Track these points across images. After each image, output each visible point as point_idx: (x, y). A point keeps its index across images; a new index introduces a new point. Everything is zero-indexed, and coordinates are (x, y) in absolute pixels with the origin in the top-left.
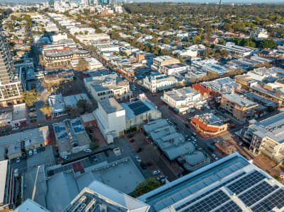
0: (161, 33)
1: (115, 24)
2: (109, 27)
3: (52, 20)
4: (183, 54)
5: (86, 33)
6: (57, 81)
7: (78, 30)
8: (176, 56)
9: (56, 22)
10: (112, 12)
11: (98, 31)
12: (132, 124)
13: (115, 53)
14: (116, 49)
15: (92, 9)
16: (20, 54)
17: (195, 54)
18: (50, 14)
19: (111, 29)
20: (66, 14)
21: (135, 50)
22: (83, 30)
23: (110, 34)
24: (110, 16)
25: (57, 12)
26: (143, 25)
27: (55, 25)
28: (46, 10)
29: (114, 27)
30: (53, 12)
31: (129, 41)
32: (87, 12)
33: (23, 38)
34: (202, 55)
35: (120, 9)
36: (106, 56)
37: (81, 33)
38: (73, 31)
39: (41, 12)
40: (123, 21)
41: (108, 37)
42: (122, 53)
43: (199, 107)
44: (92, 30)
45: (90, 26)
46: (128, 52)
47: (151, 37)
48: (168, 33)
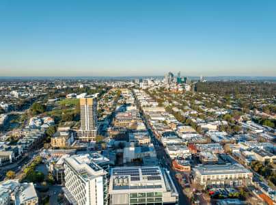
0: (206, 110)
1: (177, 100)
2: (170, 102)
5: (151, 106)
6: (116, 133)
9: (136, 97)
11: (160, 105)
12: (139, 157)
15: (168, 87)
16: (104, 117)
19: (171, 104)
20: (146, 90)
21: (174, 120)
22: (150, 103)
25: (140, 89)
26: (199, 102)
33: (110, 107)
34: (220, 128)
35: (188, 88)
37: (148, 106)
38: (143, 104)
41: (164, 110)
42: (164, 122)
43: (184, 157)
44: (156, 104)
45: (157, 101)
46: (169, 121)
47: (195, 112)
48: (212, 110)
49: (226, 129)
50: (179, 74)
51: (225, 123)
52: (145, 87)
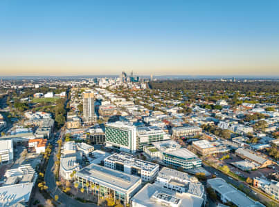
0: (165, 102)
1: (139, 96)
2: (134, 98)
3: (99, 93)
4: (168, 111)
5: (121, 101)
7: (115, 99)
8: (164, 112)
9: (102, 94)
10: (139, 87)
11: (128, 100)
13: (135, 111)
14: (136, 109)
15: (126, 86)
17: (175, 111)
18: (97, 89)
19: (136, 99)
20: (107, 89)
21: (146, 109)
22: (119, 99)
23: (134, 102)
24: (137, 91)
25: (101, 88)
27: (101, 96)
28: (94, 86)
29: (138, 98)
30: (98, 87)
31: (144, 105)
32: (121, 87)
34: (178, 112)
35: (144, 86)
36: (130, 112)
38: (113, 100)
39: (91, 88)
40: (145, 94)
42: (139, 111)
44: (124, 99)
45: (123, 97)
46: (142, 110)
47: (158, 104)
48: (169, 102)
49: (183, 112)
50: (132, 73)
51: (181, 108)
52: (105, 86)
